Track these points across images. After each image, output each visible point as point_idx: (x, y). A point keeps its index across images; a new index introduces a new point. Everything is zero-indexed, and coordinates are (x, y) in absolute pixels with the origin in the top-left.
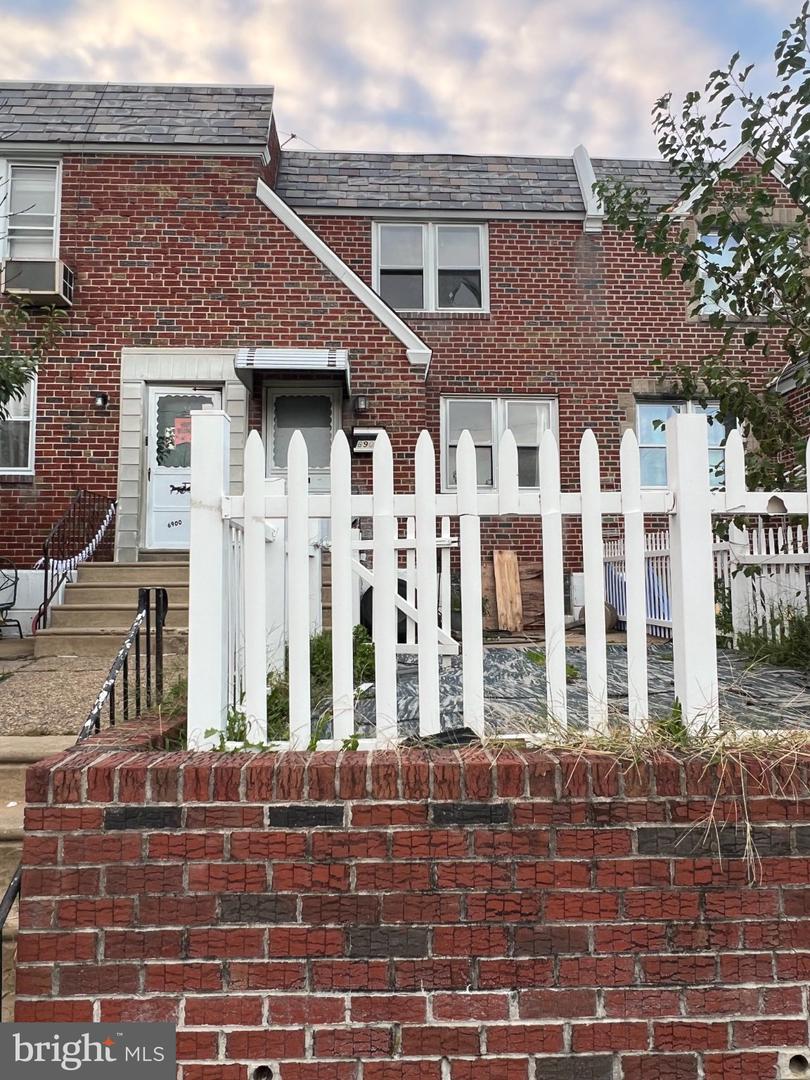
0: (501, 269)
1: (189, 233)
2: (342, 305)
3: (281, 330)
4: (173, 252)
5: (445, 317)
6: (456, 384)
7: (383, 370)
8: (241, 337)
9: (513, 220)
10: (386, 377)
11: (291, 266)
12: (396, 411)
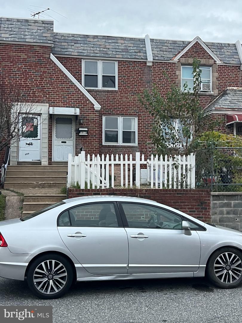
0: (121, 76)
1: (30, 69)
2: (75, 92)
3: (58, 99)
4: (26, 74)
5: (104, 91)
6: (107, 112)
7: (87, 111)
8: (46, 100)
9: (125, 61)
10: (88, 113)
11: (61, 80)
12: (91, 123)
